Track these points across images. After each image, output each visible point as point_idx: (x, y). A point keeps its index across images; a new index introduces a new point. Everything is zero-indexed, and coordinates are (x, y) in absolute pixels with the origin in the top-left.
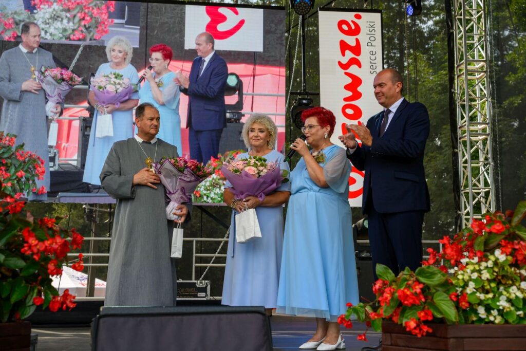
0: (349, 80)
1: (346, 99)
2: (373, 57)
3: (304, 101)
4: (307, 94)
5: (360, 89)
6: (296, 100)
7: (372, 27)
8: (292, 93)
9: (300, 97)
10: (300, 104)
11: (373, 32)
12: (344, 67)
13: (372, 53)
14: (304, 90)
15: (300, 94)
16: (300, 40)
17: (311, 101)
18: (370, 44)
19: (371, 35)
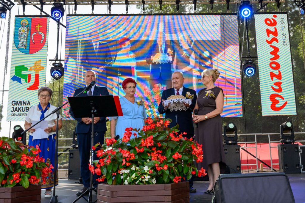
0: (272, 49)
1: (271, 59)
2: (284, 37)
3: (250, 61)
4: (251, 57)
5: (278, 53)
6: (245, 61)
7: (282, 21)
8: (242, 58)
9: (247, 59)
10: (247, 63)
11: (283, 24)
12: (269, 42)
13: (283, 35)
14: (249, 55)
15: (247, 58)
16: (245, 30)
17: (253, 61)
18: (282, 30)
19: (283, 25)
